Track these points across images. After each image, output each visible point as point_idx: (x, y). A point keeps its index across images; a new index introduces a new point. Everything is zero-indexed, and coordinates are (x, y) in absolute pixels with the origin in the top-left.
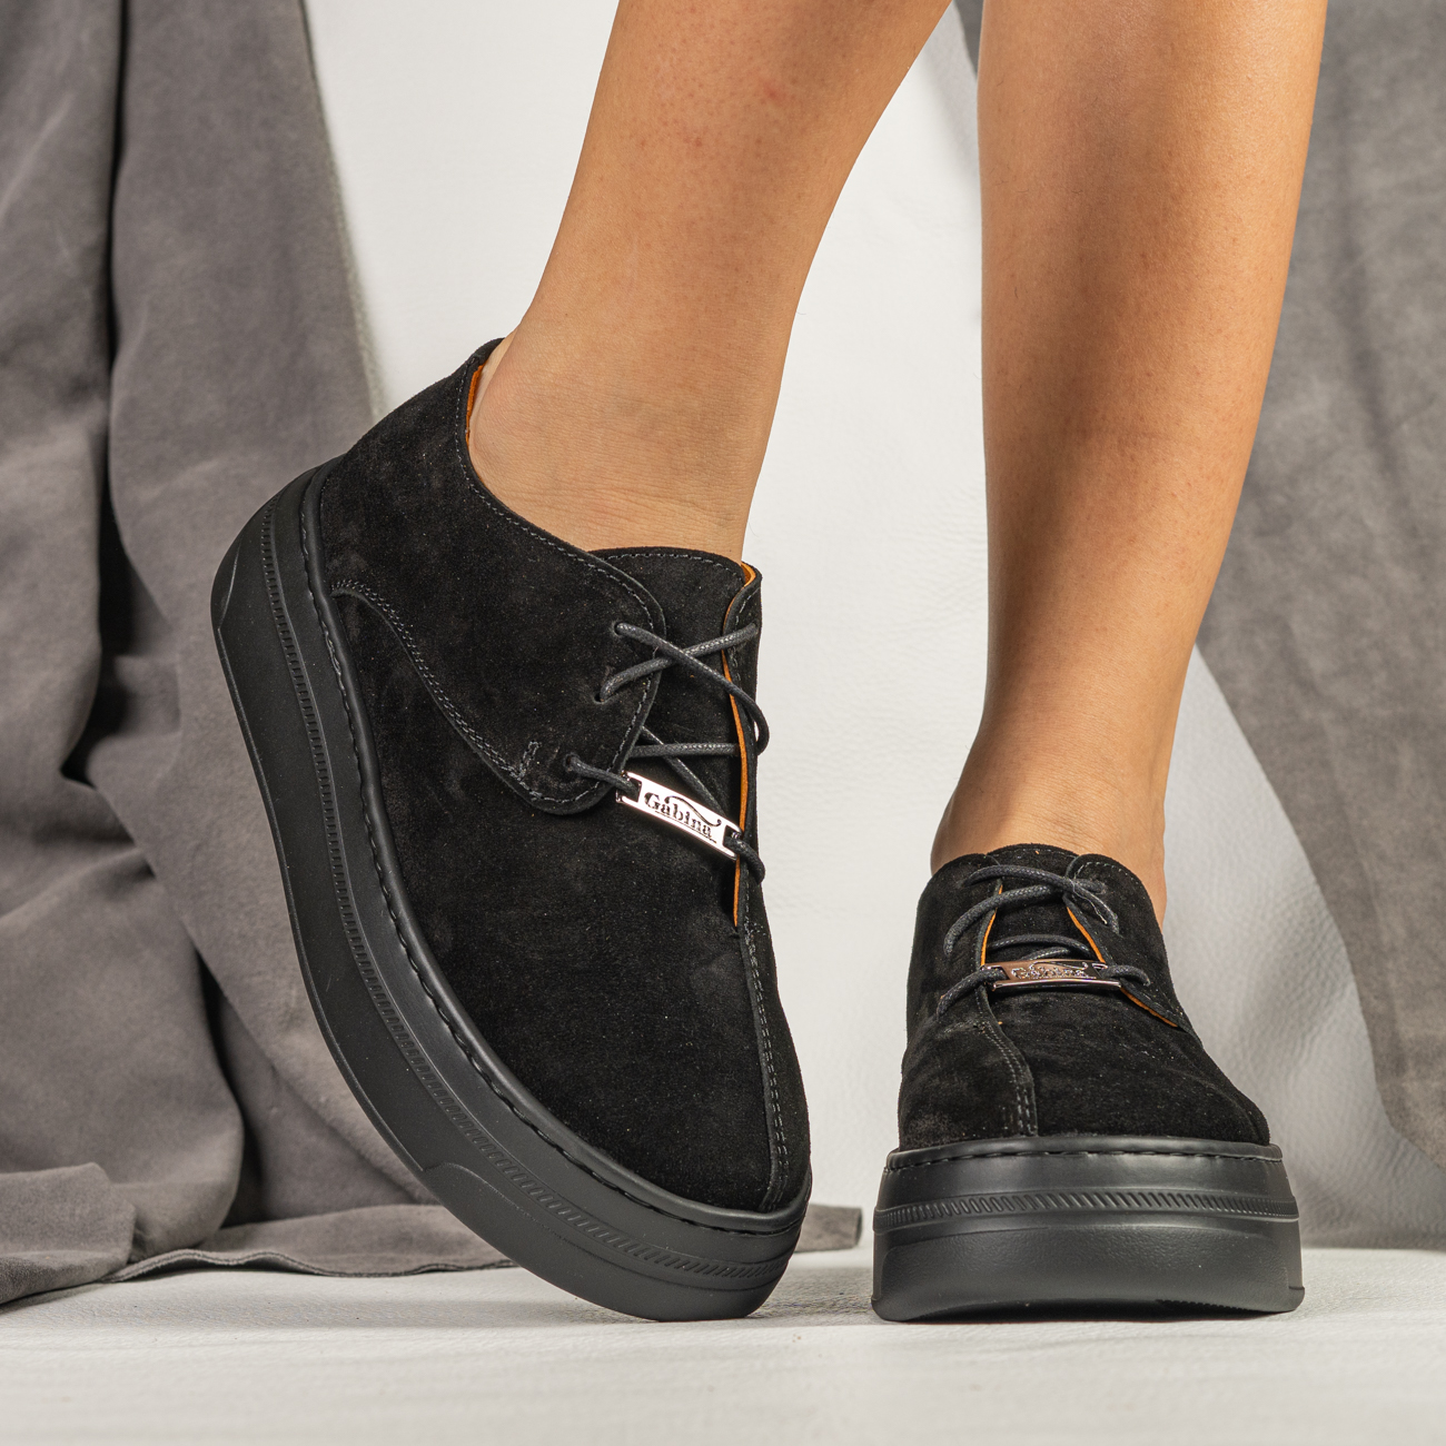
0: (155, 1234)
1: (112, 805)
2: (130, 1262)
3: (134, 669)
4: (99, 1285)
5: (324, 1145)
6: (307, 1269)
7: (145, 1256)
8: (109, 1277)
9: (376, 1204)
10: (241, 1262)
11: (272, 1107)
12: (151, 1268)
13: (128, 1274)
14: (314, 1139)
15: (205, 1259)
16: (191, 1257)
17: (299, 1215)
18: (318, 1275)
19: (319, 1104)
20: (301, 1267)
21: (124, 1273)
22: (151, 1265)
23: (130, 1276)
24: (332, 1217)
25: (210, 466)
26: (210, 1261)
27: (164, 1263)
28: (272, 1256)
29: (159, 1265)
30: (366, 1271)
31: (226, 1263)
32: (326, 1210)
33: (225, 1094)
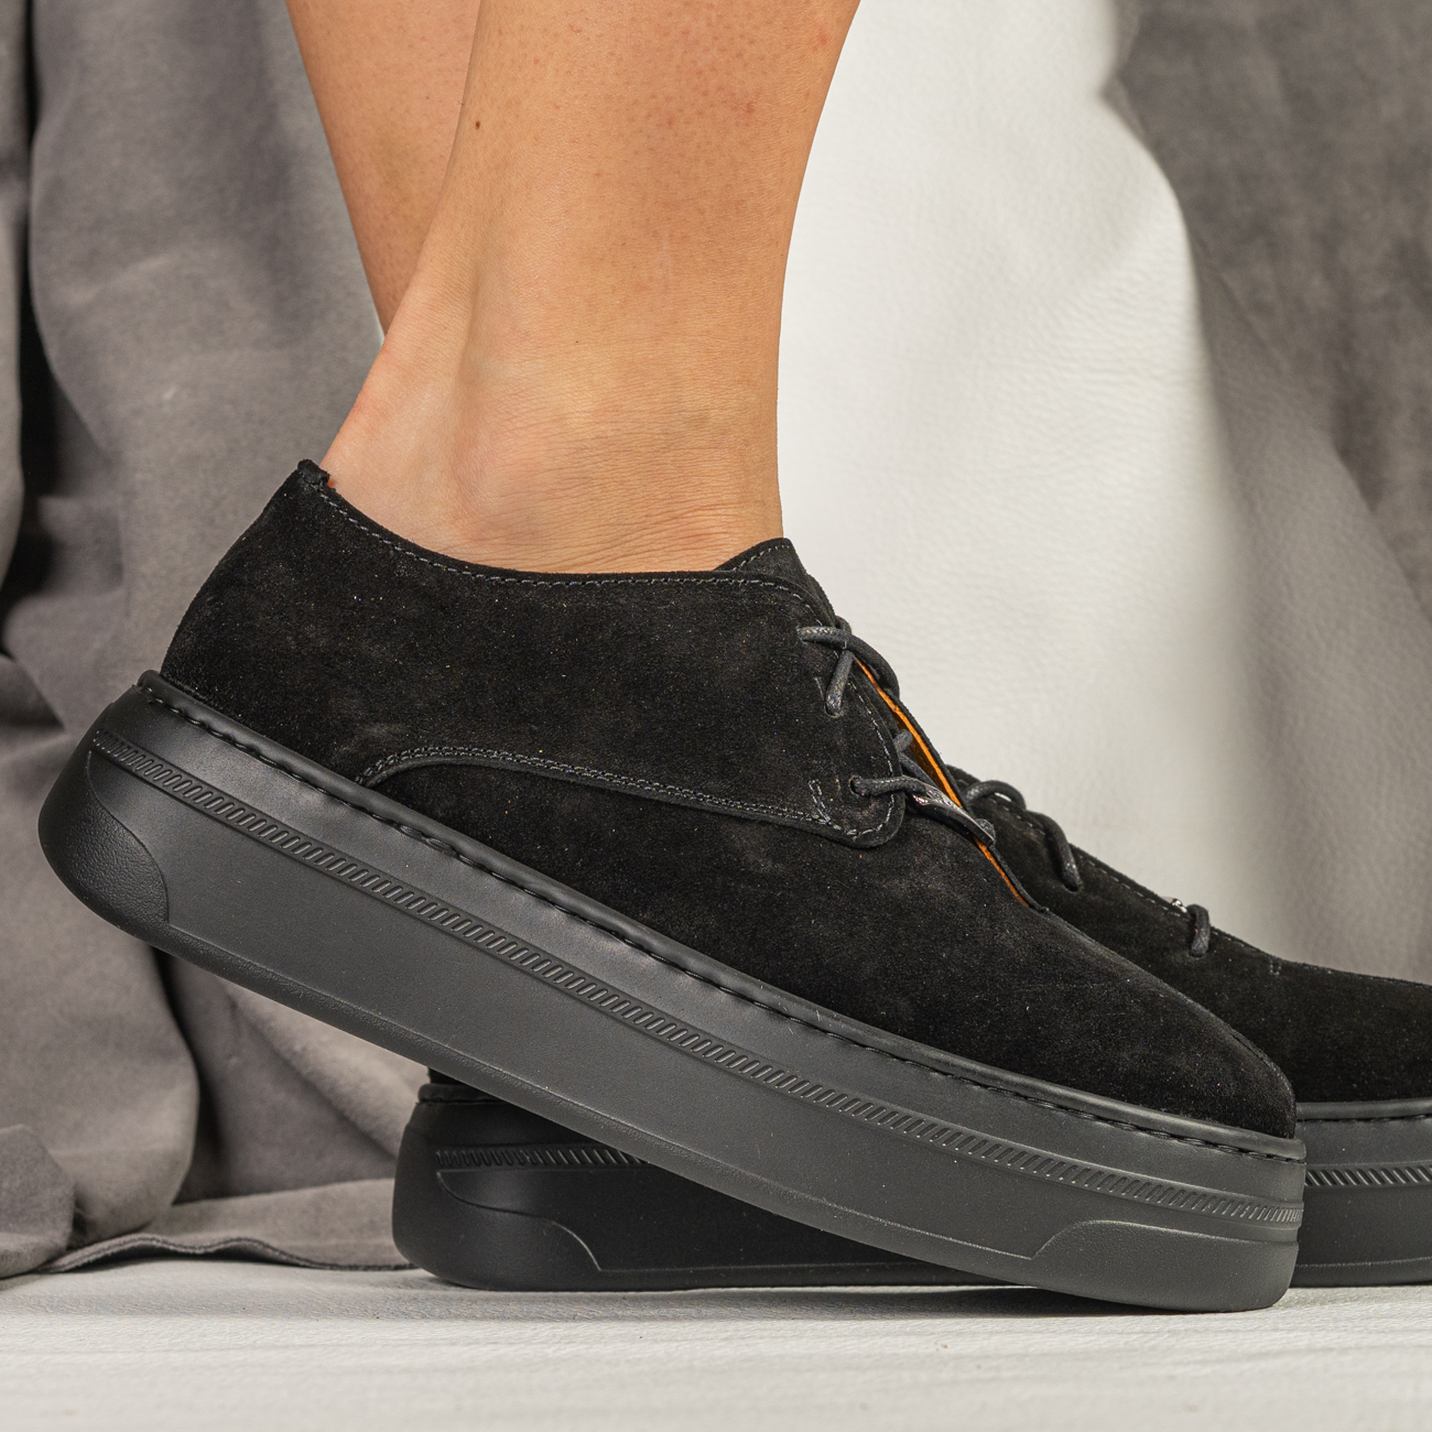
0: (97, 1213)
1: (37, 681)
2: (71, 1248)
3: (62, 512)
4: (36, 1277)
5: (296, 1106)
6: (290, 1260)
7: (86, 1241)
8: (47, 1266)
9: (361, 1178)
10: (211, 1250)
11: (230, 1056)
12: (99, 1256)
13: (71, 1263)
14: (281, 1096)
15: (165, 1246)
16: (148, 1243)
17: (268, 1190)
18: (304, 1267)
19: (295, 1053)
20: (284, 1258)
21: (67, 1261)
22: (99, 1252)
23: (73, 1266)
24: (309, 1193)
25: (156, 264)
26: (172, 1248)
27: (115, 1250)
28: (247, 1243)
29: (109, 1252)
30: (364, 1264)
31: (191, 1251)
32: (298, 1184)
33: (174, 1040)
